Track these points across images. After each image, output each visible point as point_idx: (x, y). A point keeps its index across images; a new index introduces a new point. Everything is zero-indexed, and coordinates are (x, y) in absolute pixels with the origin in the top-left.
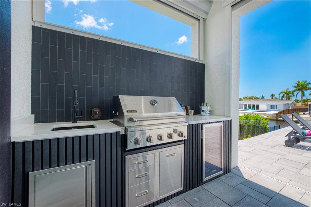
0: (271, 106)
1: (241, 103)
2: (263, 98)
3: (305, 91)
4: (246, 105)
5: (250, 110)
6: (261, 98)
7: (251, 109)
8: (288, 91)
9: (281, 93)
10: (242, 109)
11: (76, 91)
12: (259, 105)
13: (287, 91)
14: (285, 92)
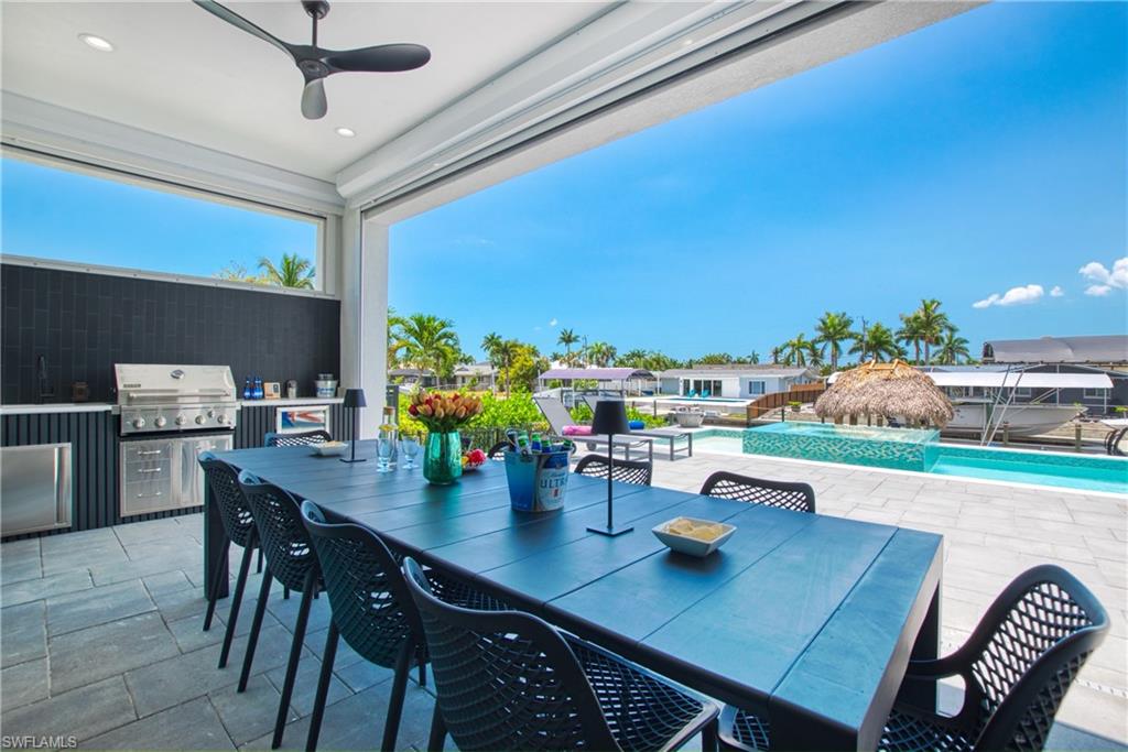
0: (751, 383)
1: (676, 377)
2: (755, 359)
3: (839, 343)
4: (687, 383)
5: (696, 396)
6: (749, 360)
7: (700, 394)
8: (802, 341)
9: (788, 345)
10: (678, 394)
11: (42, 358)
12: (720, 382)
13: (799, 341)
14: (793, 345)
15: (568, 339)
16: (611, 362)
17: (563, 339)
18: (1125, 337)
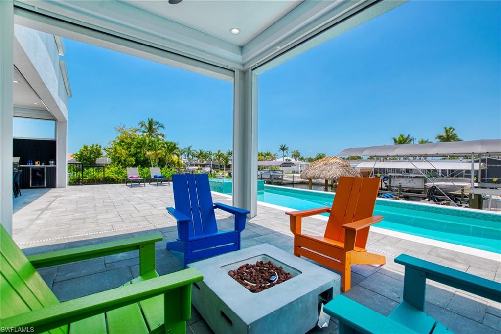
15: (283, 149)
16: (298, 159)
17: (281, 149)
18: (499, 140)
